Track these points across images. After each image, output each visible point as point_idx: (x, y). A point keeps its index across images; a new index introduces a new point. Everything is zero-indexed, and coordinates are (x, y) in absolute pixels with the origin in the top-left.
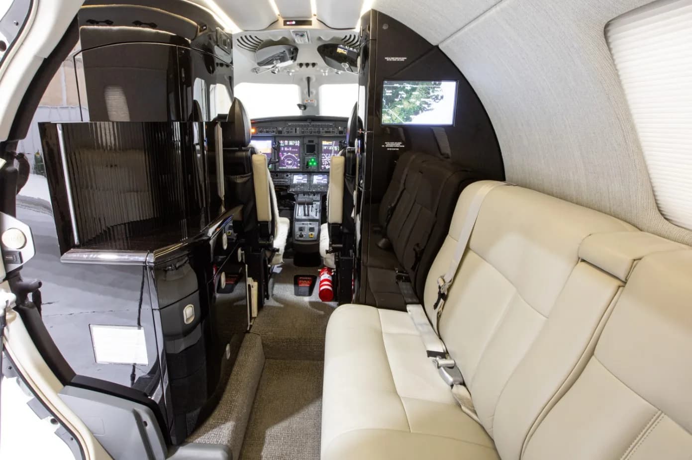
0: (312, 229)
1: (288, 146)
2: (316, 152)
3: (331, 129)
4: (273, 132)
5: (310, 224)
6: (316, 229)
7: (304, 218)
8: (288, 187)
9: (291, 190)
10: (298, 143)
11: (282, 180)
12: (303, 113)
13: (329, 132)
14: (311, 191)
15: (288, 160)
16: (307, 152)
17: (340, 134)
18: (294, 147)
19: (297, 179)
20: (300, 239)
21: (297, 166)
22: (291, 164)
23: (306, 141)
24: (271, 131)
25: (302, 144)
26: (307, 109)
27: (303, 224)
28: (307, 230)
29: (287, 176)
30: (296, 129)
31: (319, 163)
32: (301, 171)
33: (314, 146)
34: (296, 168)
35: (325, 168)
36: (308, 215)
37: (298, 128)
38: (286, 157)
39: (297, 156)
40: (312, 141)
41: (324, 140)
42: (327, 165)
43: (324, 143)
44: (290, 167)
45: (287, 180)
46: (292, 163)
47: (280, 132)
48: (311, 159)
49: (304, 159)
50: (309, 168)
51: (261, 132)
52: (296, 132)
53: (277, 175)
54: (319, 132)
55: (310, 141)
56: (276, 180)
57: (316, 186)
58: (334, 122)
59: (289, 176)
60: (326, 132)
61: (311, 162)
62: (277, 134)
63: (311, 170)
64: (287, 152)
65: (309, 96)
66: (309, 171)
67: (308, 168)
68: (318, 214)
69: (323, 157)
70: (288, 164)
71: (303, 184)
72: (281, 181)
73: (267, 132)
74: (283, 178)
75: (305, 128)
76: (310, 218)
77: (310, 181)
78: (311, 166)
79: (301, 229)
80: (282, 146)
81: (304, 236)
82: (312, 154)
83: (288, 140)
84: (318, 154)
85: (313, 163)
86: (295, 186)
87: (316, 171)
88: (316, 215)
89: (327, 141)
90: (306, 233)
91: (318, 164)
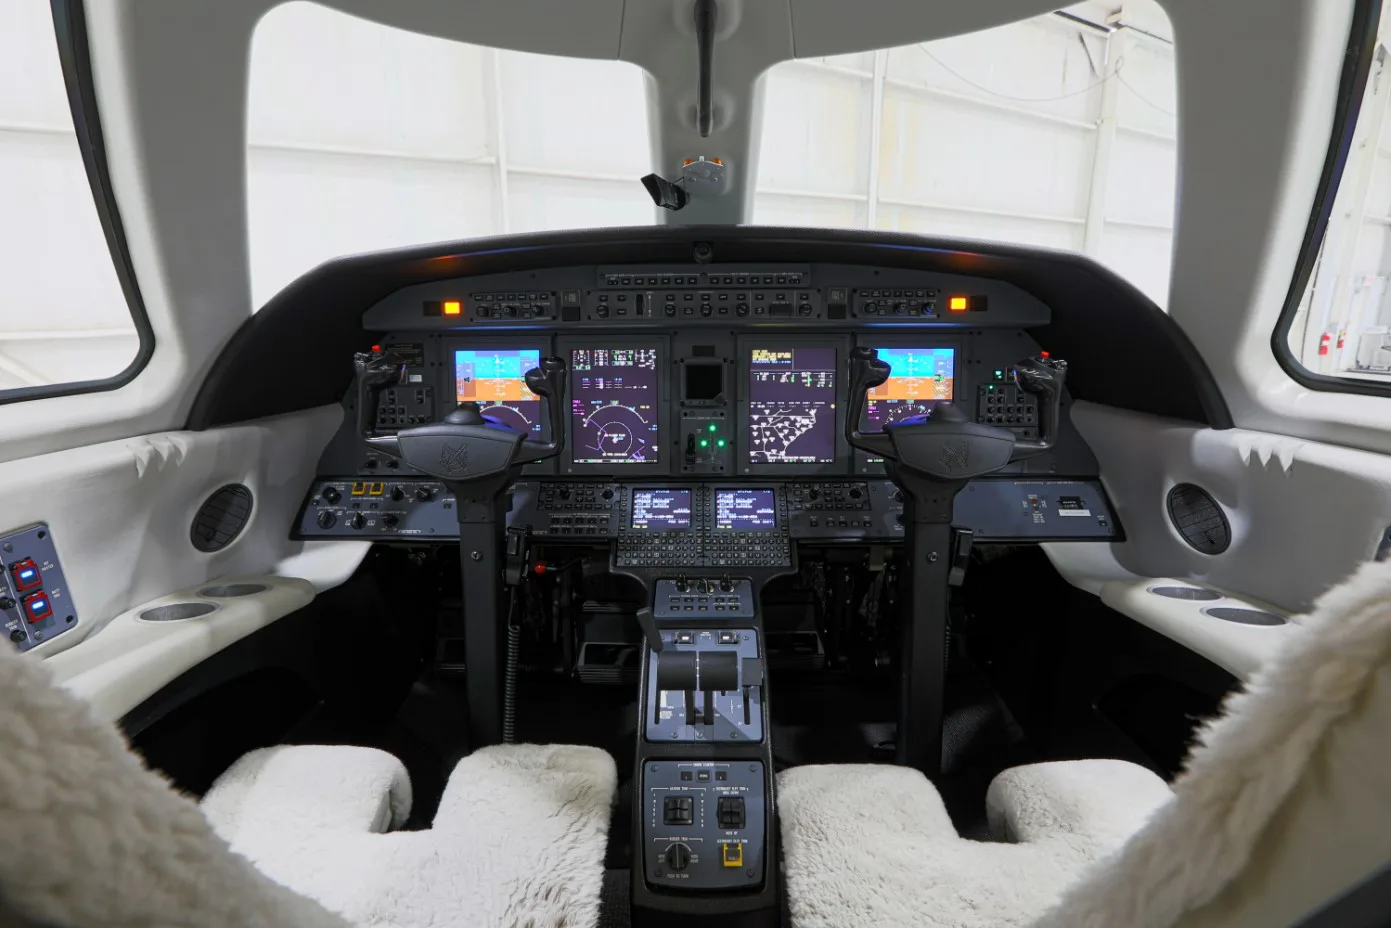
0: (730, 814)
1: (609, 372)
2: (724, 394)
3: (793, 298)
4: (541, 311)
5: (722, 776)
6: (754, 806)
7: (687, 733)
8: (609, 546)
9: (627, 562)
10: (648, 359)
11: (586, 515)
12: (668, 217)
13: (787, 309)
14: (708, 563)
15: (611, 430)
16: (689, 396)
17: (830, 316)
18: (632, 373)
19: (647, 507)
20: (673, 878)
21: (647, 453)
22: (620, 447)
23: (684, 349)
24: (526, 311)
25: (666, 361)
26: (692, 204)
27: (686, 776)
28: (705, 814)
29: (608, 495)
30: (640, 299)
31: (740, 440)
32: (667, 472)
33: (718, 369)
34: (641, 459)
35: (763, 460)
36: (708, 720)
37: (649, 295)
38: (601, 418)
39: (643, 412)
40: (709, 351)
41: (761, 348)
42: (769, 446)
43: (760, 356)
44: (619, 458)
45: (605, 516)
46: (627, 438)
47: (572, 313)
48: (705, 425)
49: (675, 424)
50: (699, 461)
51: (488, 312)
52: (640, 311)
53: (564, 495)
54: (742, 310)
55: (698, 351)
56: (562, 516)
57: (727, 541)
58: (807, 267)
59: (616, 496)
60: (773, 309)
61: (706, 435)
62: (560, 323)
63: (709, 471)
64: (606, 395)
65: (704, 131)
66: (697, 471)
67: (693, 461)
68: (755, 708)
69: (756, 417)
70: (609, 445)
71: (675, 533)
72: (581, 520)
73: (513, 312)
74: (588, 509)
75: (679, 295)
76: (720, 734)
77: (704, 517)
78: (705, 452)
79: (674, 811)
80: (584, 373)
81: (694, 859)
82: (708, 402)
83: (610, 349)
84: (736, 401)
85: (713, 440)
86: (640, 540)
87: (725, 473)
88: (747, 721)
89: (770, 351)
90: (700, 834)
91: (733, 444)
